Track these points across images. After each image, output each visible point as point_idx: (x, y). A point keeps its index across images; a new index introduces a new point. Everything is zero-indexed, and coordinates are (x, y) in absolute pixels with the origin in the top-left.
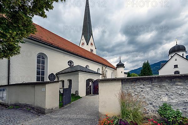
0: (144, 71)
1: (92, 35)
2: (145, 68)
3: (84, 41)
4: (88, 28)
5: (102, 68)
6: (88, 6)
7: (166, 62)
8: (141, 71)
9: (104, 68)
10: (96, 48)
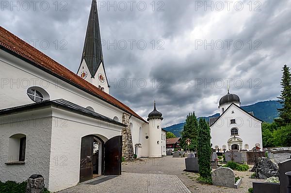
0: (189, 128)
1: (102, 61)
2: (191, 123)
3: (86, 70)
4: (95, 48)
5: (123, 117)
6: (96, 13)
7: (218, 116)
8: (185, 127)
9: (127, 117)
10: (109, 86)
